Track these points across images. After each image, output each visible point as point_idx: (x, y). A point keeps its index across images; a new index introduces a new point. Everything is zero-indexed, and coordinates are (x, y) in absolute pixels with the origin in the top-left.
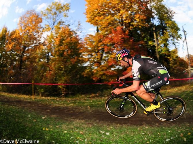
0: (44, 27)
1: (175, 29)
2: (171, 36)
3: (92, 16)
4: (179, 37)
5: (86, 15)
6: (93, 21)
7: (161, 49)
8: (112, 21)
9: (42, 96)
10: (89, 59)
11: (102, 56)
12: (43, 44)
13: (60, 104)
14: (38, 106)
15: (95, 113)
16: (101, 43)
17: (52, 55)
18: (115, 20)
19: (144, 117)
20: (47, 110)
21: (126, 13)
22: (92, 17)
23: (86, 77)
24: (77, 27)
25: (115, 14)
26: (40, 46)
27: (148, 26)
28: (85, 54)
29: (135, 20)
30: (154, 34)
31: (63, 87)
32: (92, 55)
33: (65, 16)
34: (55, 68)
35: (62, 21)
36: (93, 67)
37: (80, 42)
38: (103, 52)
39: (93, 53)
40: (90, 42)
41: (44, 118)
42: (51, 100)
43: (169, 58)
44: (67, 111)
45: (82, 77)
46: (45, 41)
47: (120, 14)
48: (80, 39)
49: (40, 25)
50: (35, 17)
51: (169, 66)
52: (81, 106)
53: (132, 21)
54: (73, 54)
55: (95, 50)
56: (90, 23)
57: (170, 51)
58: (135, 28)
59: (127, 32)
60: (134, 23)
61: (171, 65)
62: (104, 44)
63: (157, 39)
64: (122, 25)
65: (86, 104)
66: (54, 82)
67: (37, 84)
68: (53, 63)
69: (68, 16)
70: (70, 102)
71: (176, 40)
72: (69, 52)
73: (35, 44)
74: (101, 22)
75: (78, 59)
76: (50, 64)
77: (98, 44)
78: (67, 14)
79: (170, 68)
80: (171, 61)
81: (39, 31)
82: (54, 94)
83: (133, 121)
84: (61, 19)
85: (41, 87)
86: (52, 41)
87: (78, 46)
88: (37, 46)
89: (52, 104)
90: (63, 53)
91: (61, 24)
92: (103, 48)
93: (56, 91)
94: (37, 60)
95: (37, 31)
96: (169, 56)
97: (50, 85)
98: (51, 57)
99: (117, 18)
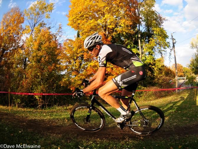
0: (24, 28)
1: (163, 37)
2: (157, 44)
3: (74, 18)
4: (167, 45)
5: (69, 17)
6: (75, 25)
7: (145, 57)
8: (95, 26)
9: (19, 107)
10: (67, 67)
11: (81, 64)
12: (21, 47)
13: (36, 117)
14: (14, 118)
15: (73, 127)
16: (81, 50)
17: (29, 61)
18: (98, 25)
19: (126, 131)
20: (23, 123)
21: (111, 17)
22: (75, 20)
23: (63, 86)
24: (57, 31)
25: (99, 18)
26: (18, 50)
27: (133, 32)
28: (63, 61)
29: (120, 26)
30: (139, 41)
31: (40, 98)
32: (70, 62)
33: (47, 17)
34: (32, 75)
35: (44, 23)
36: (71, 75)
37: (58, 47)
38: (82, 60)
39: (72, 61)
40: (69, 47)
41: (20, 132)
42: (27, 112)
43: (153, 67)
44: (43, 125)
45: (59, 87)
46: (23, 44)
47: (104, 19)
48: (60, 44)
49: (21, 25)
50: (17, 15)
51: (154, 75)
52: (57, 119)
53: (116, 26)
54: (51, 60)
55: (73, 56)
56: (71, 27)
57: (155, 59)
58: (119, 34)
59: (109, 39)
60: (118, 29)
61: (155, 74)
62: (83, 50)
63: (142, 47)
64: (105, 30)
65: (63, 117)
66: (30, 92)
67: (13, 93)
68: (30, 70)
69: (49, 18)
70: (46, 114)
71: (162, 49)
72: (47, 58)
73: (14, 47)
74: (83, 27)
75: (55, 66)
76: (27, 71)
77: (77, 50)
78: (49, 15)
79: (154, 78)
80: (156, 71)
81: (19, 33)
82: (30, 105)
83: (114, 135)
84: (42, 20)
85: (18, 97)
86: (30, 45)
87: (56, 51)
88: (15, 49)
89: (28, 116)
90: (41, 59)
91: (41, 26)
92: (83, 55)
93: (32, 102)
94: (14, 66)
95: (17, 33)
96: (154, 64)
97: (26, 95)
98: (28, 63)
99: (100, 22)
